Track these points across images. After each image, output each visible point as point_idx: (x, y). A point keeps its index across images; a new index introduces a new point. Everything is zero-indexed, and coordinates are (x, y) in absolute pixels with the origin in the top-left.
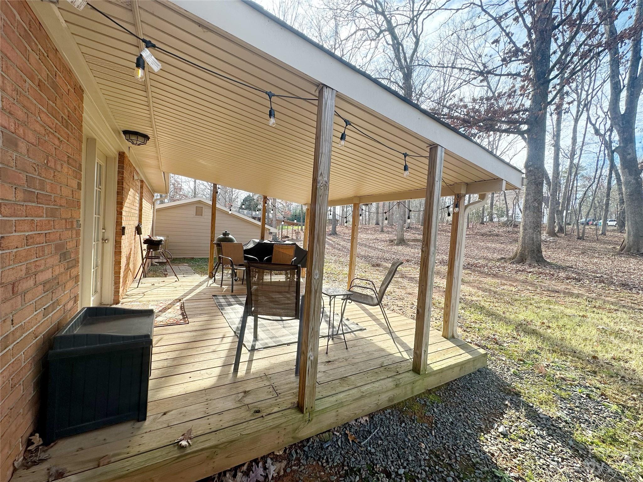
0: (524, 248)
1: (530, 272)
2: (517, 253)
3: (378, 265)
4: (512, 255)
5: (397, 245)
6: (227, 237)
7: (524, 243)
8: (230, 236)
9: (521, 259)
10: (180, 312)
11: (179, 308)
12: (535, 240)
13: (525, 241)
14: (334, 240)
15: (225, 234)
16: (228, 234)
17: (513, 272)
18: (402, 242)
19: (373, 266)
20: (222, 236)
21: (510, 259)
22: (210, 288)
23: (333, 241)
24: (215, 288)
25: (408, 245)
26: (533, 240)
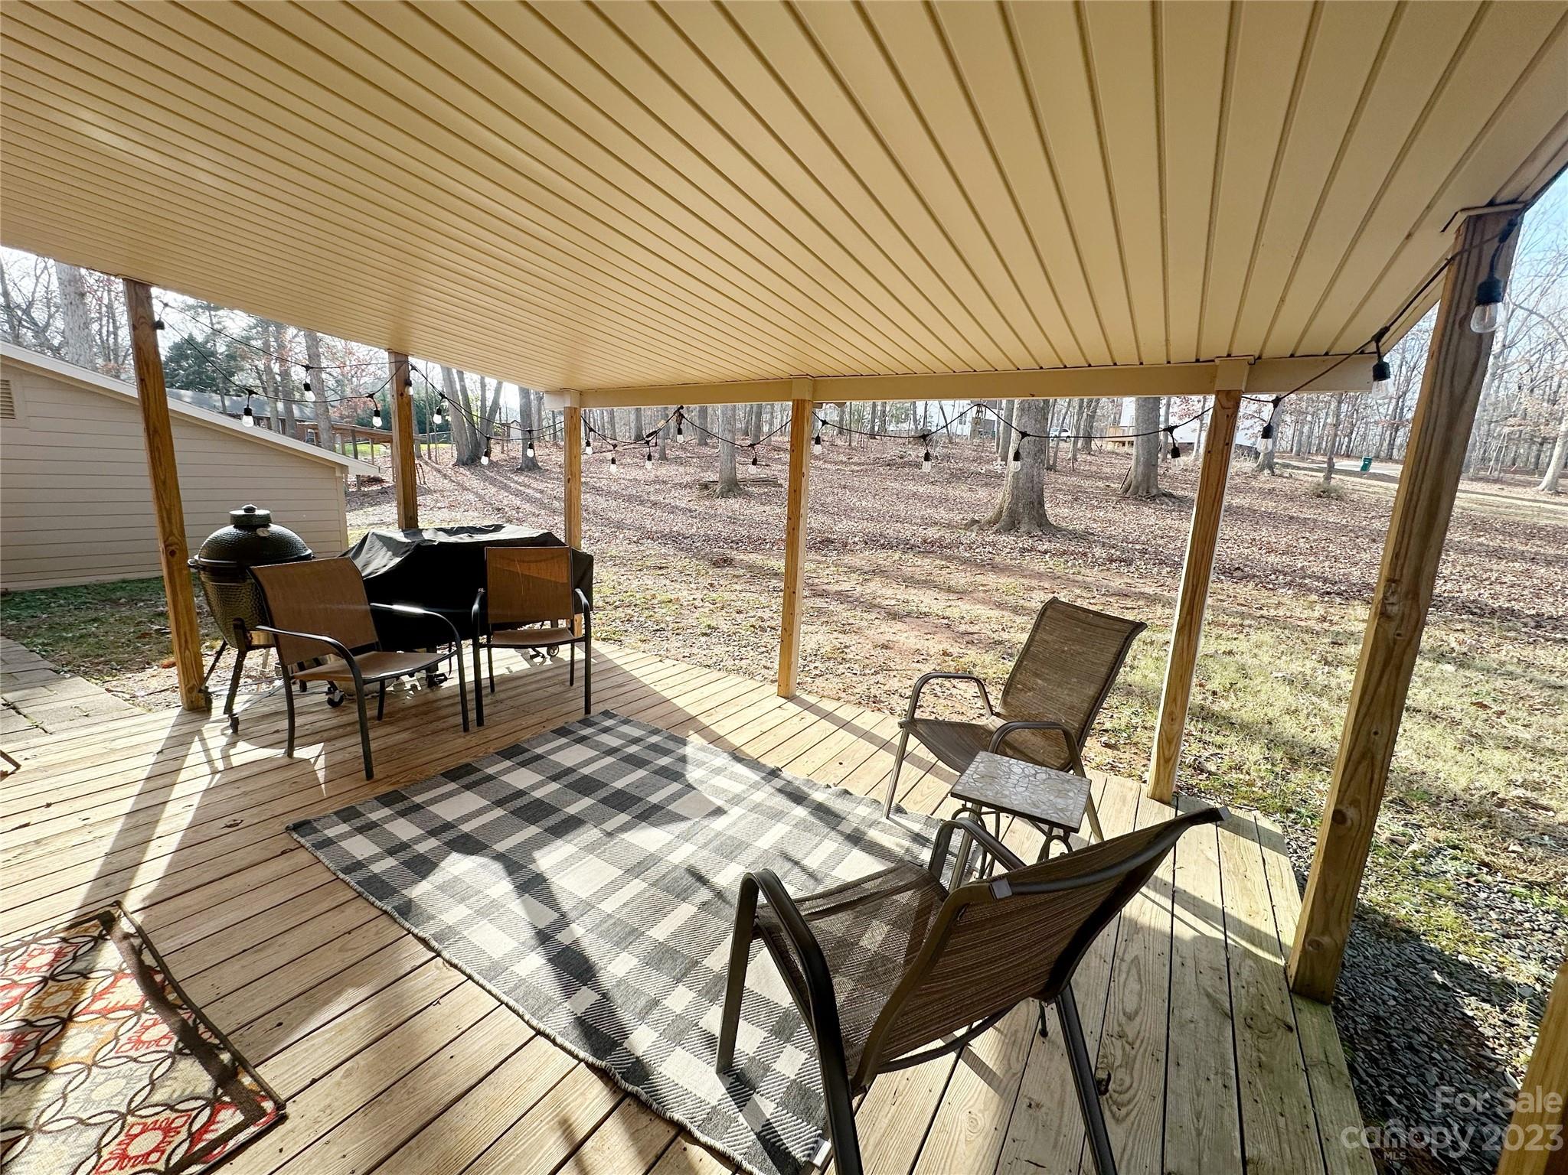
0: (1015, 498)
1: (1046, 552)
2: (1001, 507)
3: (727, 562)
4: (990, 514)
5: (723, 495)
6: (261, 532)
7: (1015, 487)
8: (274, 528)
9: (1010, 522)
10: (160, 1031)
11: (131, 991)
12: (1036, 479)
13: (1018, 483)
14: (542, 486)
15: (248, 522)
16: (265, 521)
17: (1015, 554)
18: (733, 487)
19: (716, 564)
20: (230, 530)
21: (989, 522)
22: (235, 778)
23: (541, 492)
24: (259, 770)
25: (749, 496)
26: (1032, 481)
